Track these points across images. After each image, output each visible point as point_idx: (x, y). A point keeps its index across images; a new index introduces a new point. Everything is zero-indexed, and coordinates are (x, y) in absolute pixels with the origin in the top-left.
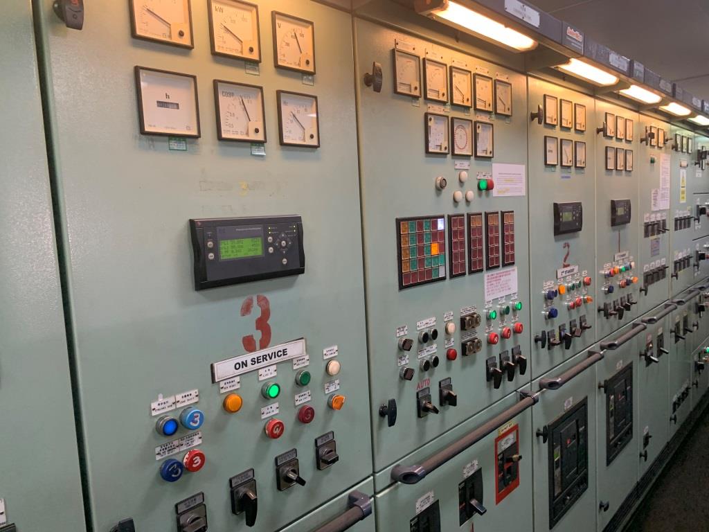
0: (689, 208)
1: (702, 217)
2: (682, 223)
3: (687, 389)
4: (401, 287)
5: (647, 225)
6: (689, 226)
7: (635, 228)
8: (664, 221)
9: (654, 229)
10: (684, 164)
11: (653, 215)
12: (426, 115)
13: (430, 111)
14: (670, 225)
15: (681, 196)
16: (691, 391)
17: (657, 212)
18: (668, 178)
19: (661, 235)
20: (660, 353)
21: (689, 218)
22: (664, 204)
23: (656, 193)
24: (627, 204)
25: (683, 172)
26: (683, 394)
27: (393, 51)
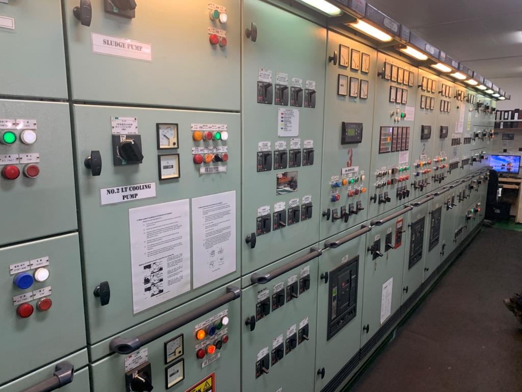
0: (471, 133)
1: (477, 138)
2: (468, 140)
3: (462, 228)
4: (380, 153)
5: (453, 140)
6: (470, 143)
7: (448, 141)
8: (460, 138)
9: (456, 142)
10: (471, 109)
11: (456, 135)
12: (391, 87)
13: (392, 85)
14: (462, 141)
15: (468, 126)
16: (463, 229)
17: (457, 134)
18: (463, 117)
19: (458, 146)
20: (453, 205)
21: (470, 138)
22: (460, 130)
23: (458, 125)
24: (447, 128)
25: (470, 114)
26: (460, 230)
27: (385, 63)
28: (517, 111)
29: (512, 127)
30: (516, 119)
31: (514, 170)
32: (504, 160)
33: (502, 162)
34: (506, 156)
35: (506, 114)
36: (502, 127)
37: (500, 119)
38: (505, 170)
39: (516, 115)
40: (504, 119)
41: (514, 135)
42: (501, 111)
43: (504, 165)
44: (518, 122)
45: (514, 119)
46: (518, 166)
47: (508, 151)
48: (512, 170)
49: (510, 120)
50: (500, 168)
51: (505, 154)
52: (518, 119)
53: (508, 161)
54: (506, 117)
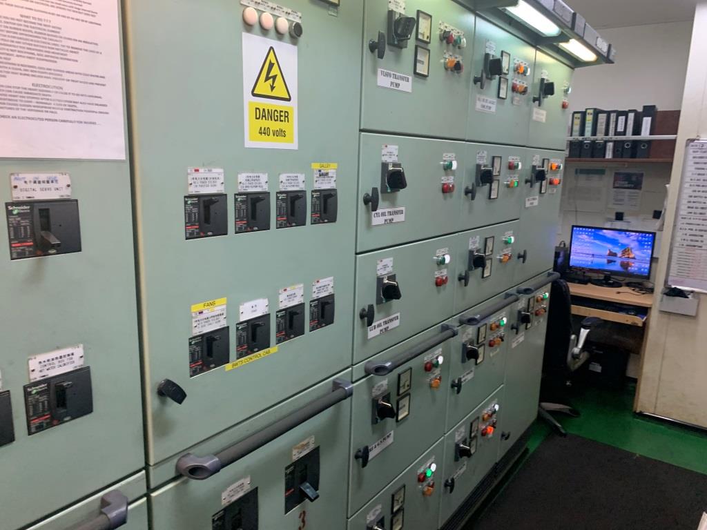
28: (649, 110)
29: (633, 156)
30: (645, 134)
31: (640, 269)
32: (614, 242)
33: (610, 246)
34: (620, 231)
35: (622, 119)
36: (609, 155)
37: (607, 133)
38: (616, 267)
39: (647, 122)
40: (616, 133)
41: (642, 175)
42: (609, 113)
43: (615, 255)
44: (649, 142)
45: (639, 133)
46: (648, 259)
47: (625, 218)
48: (634, 268)
49: (629, 136)
50: (605, 261)
51: (619, 225)
52: (651, 134)
53: (623, 245)
54: (620, 129)
